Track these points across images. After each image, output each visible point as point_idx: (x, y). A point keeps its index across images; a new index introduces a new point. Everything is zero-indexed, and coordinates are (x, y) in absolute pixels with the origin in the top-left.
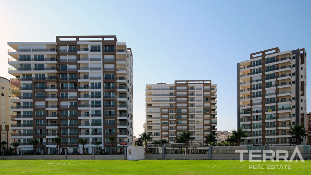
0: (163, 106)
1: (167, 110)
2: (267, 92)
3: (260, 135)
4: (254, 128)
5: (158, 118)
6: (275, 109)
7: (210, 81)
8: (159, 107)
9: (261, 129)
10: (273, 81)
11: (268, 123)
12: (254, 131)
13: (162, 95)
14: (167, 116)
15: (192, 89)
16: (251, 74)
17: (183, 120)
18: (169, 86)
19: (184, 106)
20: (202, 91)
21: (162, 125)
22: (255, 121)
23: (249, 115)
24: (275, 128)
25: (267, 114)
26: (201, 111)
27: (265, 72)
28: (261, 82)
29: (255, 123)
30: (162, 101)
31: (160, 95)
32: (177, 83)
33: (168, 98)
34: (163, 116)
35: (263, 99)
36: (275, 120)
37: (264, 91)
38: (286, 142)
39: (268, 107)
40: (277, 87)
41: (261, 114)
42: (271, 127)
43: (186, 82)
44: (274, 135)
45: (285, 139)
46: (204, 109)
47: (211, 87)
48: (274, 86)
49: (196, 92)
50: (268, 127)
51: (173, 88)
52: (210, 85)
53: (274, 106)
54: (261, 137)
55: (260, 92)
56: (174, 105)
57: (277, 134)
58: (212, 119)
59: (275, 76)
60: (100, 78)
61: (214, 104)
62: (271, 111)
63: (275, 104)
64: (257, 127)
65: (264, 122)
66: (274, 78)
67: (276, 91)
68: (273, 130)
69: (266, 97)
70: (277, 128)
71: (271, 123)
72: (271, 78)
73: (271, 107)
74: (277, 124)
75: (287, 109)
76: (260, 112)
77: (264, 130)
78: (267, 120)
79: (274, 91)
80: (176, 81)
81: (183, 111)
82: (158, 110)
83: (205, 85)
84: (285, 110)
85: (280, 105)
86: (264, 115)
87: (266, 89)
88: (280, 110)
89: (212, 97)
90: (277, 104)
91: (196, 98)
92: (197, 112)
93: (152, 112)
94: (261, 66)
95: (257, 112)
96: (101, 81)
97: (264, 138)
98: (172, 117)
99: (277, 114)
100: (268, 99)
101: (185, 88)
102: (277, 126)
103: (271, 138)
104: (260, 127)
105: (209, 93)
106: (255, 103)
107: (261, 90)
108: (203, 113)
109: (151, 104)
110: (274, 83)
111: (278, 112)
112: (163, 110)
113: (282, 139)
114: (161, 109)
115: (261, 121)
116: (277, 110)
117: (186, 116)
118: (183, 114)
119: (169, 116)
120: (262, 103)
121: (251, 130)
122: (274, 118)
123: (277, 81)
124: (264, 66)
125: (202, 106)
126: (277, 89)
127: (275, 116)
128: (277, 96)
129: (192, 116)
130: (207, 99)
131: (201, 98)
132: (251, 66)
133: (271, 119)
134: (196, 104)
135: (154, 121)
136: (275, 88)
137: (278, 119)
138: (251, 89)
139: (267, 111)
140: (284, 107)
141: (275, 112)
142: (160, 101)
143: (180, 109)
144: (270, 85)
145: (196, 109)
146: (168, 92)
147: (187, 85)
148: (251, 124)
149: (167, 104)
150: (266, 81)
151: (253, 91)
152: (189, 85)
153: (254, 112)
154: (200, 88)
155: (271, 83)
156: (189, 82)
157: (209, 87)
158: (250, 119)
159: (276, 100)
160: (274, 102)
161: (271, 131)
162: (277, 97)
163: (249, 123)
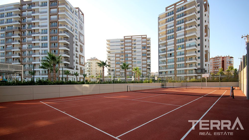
0: (117, 53)
1: (119, 55)
2: (178, 35)
3: (173, 68)
4: (169, 63)
5: (114, 60)
6: (184, 47)
7: (146, 35)
8: (114, 53)
9: (174, 64)
10: (182, 25)
11: (178, 58)
12: (168, 65)
13: (116, 46)
14: (119, 59)
15: (135, 41)
16: (166, 22)
17: (129, 61)
18: (121, 40)
19: (130, 52)
20: (141, 42)
21: (116, 64)
22: (169, 57)
23: (165, 53)
24: (184, 62)
25: (178, 52)
26: (140, 55)
27: (176, 19)
28: (173, 27)
29: (169, 59)
30: (116, 49)
31: (114, 46)
32: (126, 37)
33: (119, 47)
34: (117, 59)
35: (175, 40)
36: (184, 56)
37: (176, 34)
38: (193, 73)
39: (178, 46)
40: (185, 30)
41: (173, 52)
42: (181, 61)
43: (131, 37)
44: (183, 67)
45: (192, 70)
46: (142, 53)
47: (146, 40)
48: (183, 29)
49: (137, 43)
50: (179, 61)
51: (123, 41)
52: (146, 38)
53: (183, 45)
54: (174, 70)
55: (173, 35)
56: (123, 52)
57: (186, 67)
58: (147, 60)
59: (184, 21)
60: (46, 26)
61: (149, 51)
62: (181, 49)
63: (184, 43)
64: (171, 62)
65: (175, 58)
66: (183, 23)
67: (184, 33)
68: (182, 64)
69: (177, 39)
70: (185, 62)
71: (181, 58)
72: (180, 23)
73: (180, 46)
74: (185, 59)
75: (193, 47)
76: (173, 51)
77: (175, 64)
78: (178, 56)
79: (183, 33)
80: (124, 37)
81: (129, 55)
82: (114, 55)
83: (143, 38)
84: (191, 47)
85: (188, 43)
86: (175, 52)
87: (177, 32)
88: (188, 48)
89: (148, 46)
90: (185, 43)
91: (137, 47)
92: (138, 56)
93: (110, 57)
94: (173, 15)
95: (171, 50)
96: (48, 28)
97: (175, 70)
98: (122, 59)
99: (185, 51)
100: (178, 40)
101: (130, 40)
102: (185, 61)
103: (181, 70)
104: (173, 62)
105: (145, 43)
106: (170, 44)
107: (173, 33)
108: (141, 57)
109: (110, 52)
110: (183, 27)
111: (186, 49)
112: (117, 55)
113: (189, 70)
114: (116, 54)
115: (174, 58)
116: (185, 48)
117: (131, 59)
118: (129, 57)
119: (120, 59)
120: (174, 44)
121: (167, 64)
122: (183, 54)
123: (185, 25)
124: (175, 15)
125: (141, 52)
126: (185, 31)
127: (184, 53)
128: (185, 36)
129: (135, 59)
130: (144, 47)
131: (140, 46)
132: (166, 16)
133: (180, 55)
134: (137, 50)
135: (112, 62)
136: (184, 30)
137: (186, 54)
138: (166, 34)
139: (178, 49)
140: (191, 45)
141: (184, 50)
142: (114, 49)
143: (127, 54)
144: (180, 29)
145: (137, 54)
146: (119, 44)
147: (131, 39)
148: (167, 60)
149: (119, 51)
150: (177, 26)
151: (168, 35)
152: (132, 39)
153: (169, 51)
154: (140, 40)
155: (181, 27)
156: (133, 37)
157: (145, 40)
158: (166, 56)
159: (184, 40)
160: (183, 42)
161: (181, 64)
162: (185, 38)
163: (165, 59)
